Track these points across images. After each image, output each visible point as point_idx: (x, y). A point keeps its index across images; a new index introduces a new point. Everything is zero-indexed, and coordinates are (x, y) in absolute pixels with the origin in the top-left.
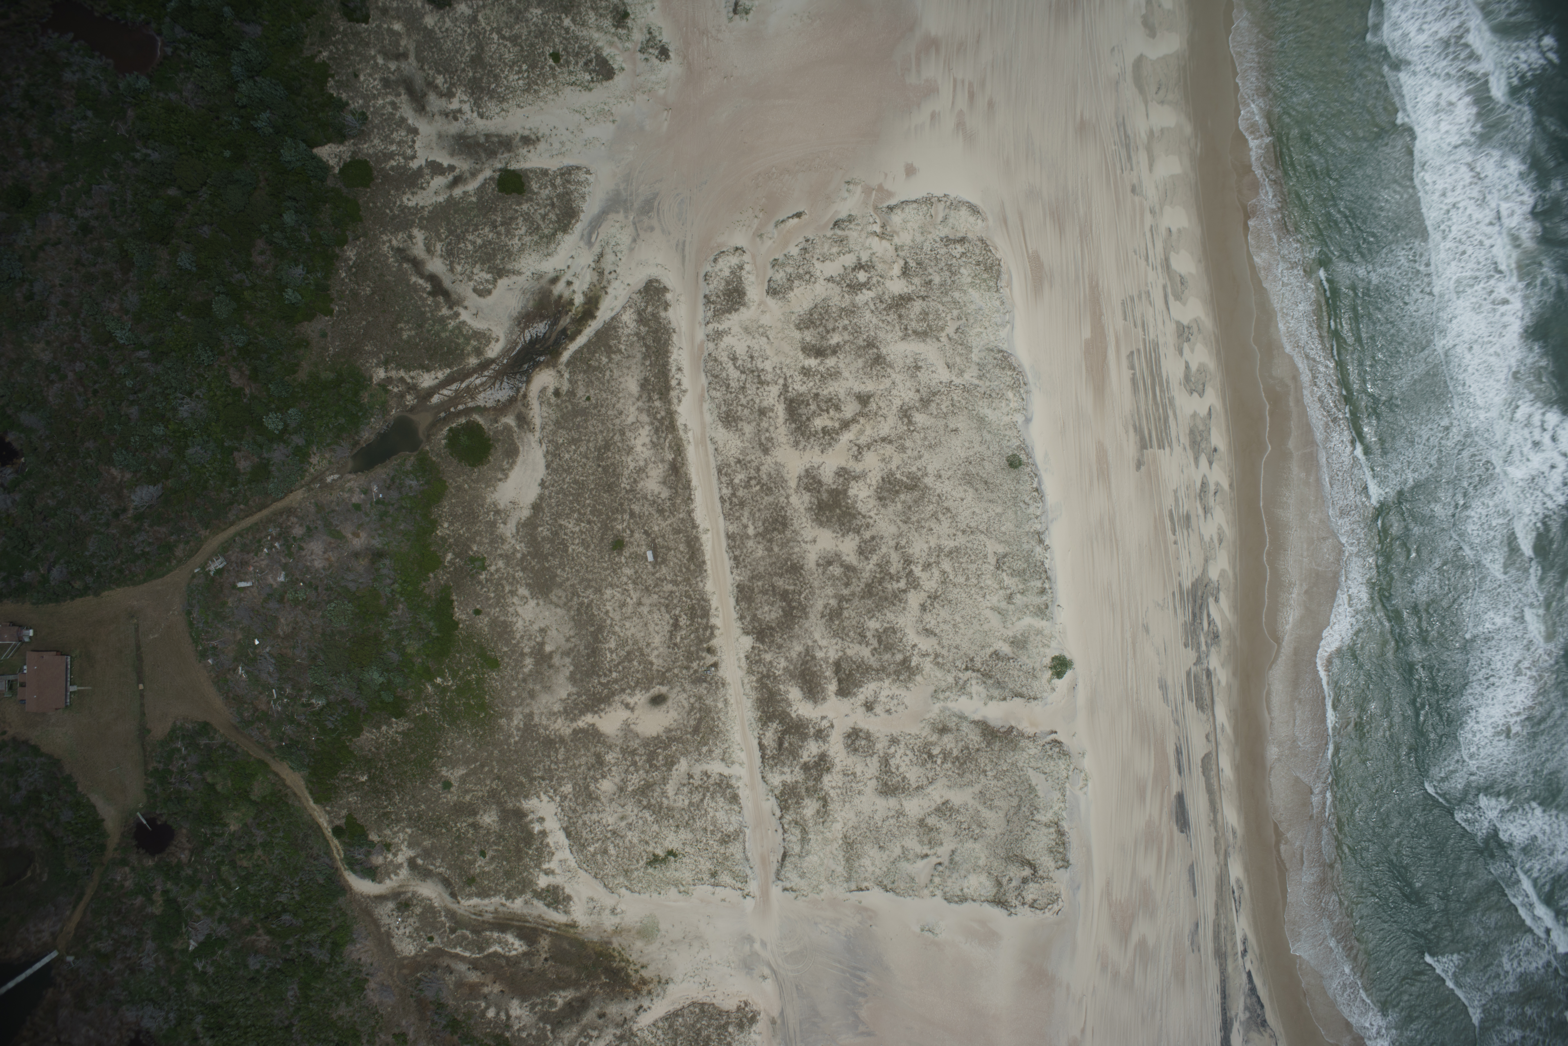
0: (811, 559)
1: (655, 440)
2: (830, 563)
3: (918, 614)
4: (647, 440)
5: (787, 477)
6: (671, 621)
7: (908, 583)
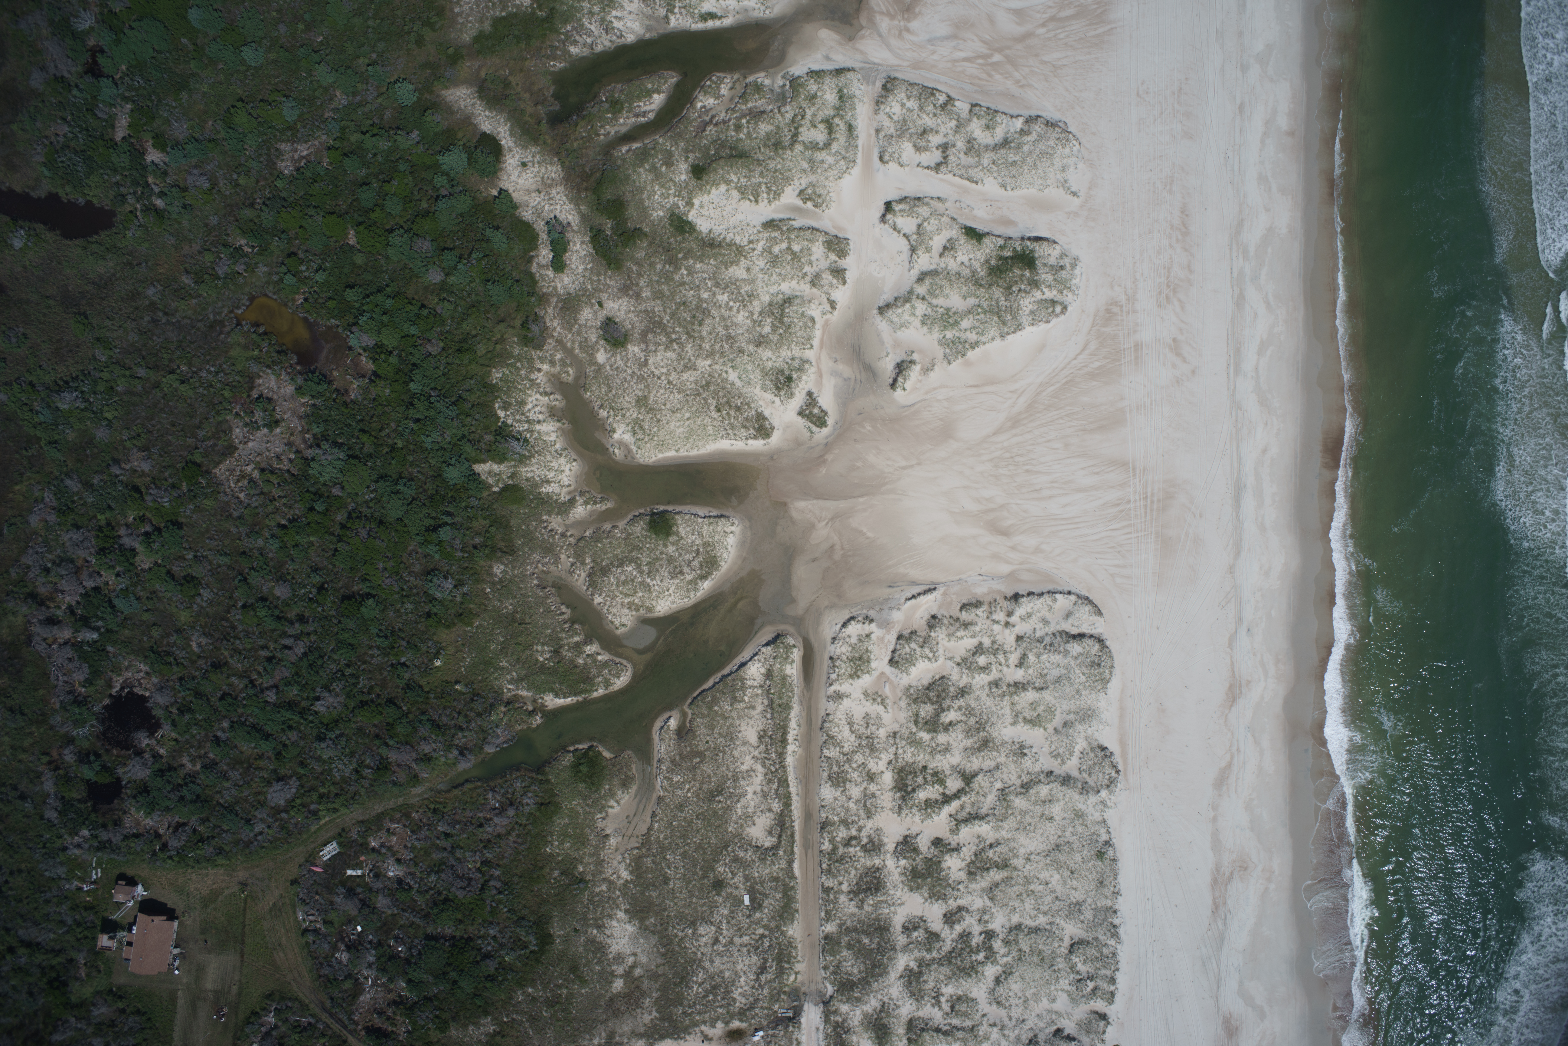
0: (898, 920)
1: (765, 789)
2: (915, 928)
3: (992, 985)
4: (758, 789)
5: (886, 840)
6: (759, 963)
7: (987, 958)
